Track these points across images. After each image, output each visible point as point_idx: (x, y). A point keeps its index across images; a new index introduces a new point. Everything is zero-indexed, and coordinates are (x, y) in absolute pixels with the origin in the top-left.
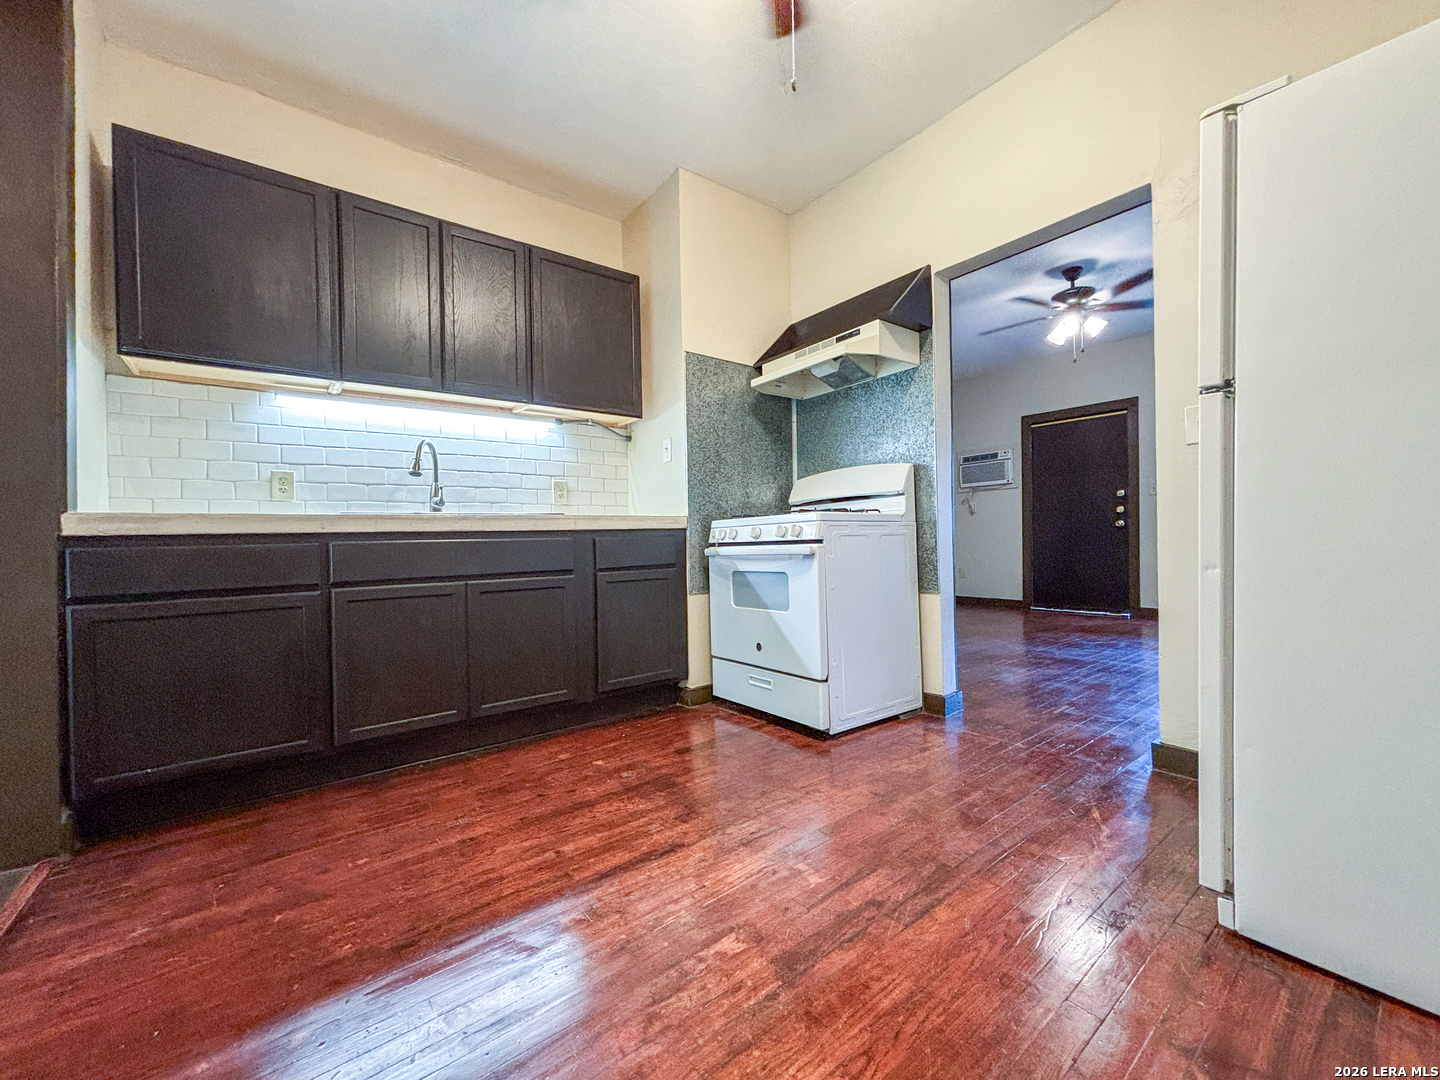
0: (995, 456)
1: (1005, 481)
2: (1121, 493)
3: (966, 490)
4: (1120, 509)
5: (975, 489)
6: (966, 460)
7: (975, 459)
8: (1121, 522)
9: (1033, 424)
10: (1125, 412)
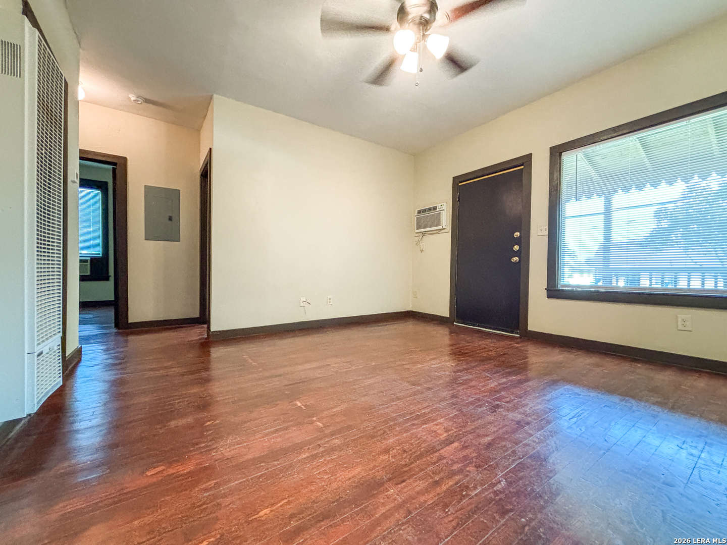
0: (435, 208)
1: (440, 227)
2: (517, 234)
3: (419, 234)
4: (516, 248)
5: (424, 234)
6: (419, 212)
7: (424, 211)
8: (516, 259)
9: (460, 182)
10: (522, 167)
